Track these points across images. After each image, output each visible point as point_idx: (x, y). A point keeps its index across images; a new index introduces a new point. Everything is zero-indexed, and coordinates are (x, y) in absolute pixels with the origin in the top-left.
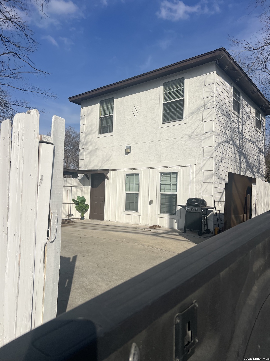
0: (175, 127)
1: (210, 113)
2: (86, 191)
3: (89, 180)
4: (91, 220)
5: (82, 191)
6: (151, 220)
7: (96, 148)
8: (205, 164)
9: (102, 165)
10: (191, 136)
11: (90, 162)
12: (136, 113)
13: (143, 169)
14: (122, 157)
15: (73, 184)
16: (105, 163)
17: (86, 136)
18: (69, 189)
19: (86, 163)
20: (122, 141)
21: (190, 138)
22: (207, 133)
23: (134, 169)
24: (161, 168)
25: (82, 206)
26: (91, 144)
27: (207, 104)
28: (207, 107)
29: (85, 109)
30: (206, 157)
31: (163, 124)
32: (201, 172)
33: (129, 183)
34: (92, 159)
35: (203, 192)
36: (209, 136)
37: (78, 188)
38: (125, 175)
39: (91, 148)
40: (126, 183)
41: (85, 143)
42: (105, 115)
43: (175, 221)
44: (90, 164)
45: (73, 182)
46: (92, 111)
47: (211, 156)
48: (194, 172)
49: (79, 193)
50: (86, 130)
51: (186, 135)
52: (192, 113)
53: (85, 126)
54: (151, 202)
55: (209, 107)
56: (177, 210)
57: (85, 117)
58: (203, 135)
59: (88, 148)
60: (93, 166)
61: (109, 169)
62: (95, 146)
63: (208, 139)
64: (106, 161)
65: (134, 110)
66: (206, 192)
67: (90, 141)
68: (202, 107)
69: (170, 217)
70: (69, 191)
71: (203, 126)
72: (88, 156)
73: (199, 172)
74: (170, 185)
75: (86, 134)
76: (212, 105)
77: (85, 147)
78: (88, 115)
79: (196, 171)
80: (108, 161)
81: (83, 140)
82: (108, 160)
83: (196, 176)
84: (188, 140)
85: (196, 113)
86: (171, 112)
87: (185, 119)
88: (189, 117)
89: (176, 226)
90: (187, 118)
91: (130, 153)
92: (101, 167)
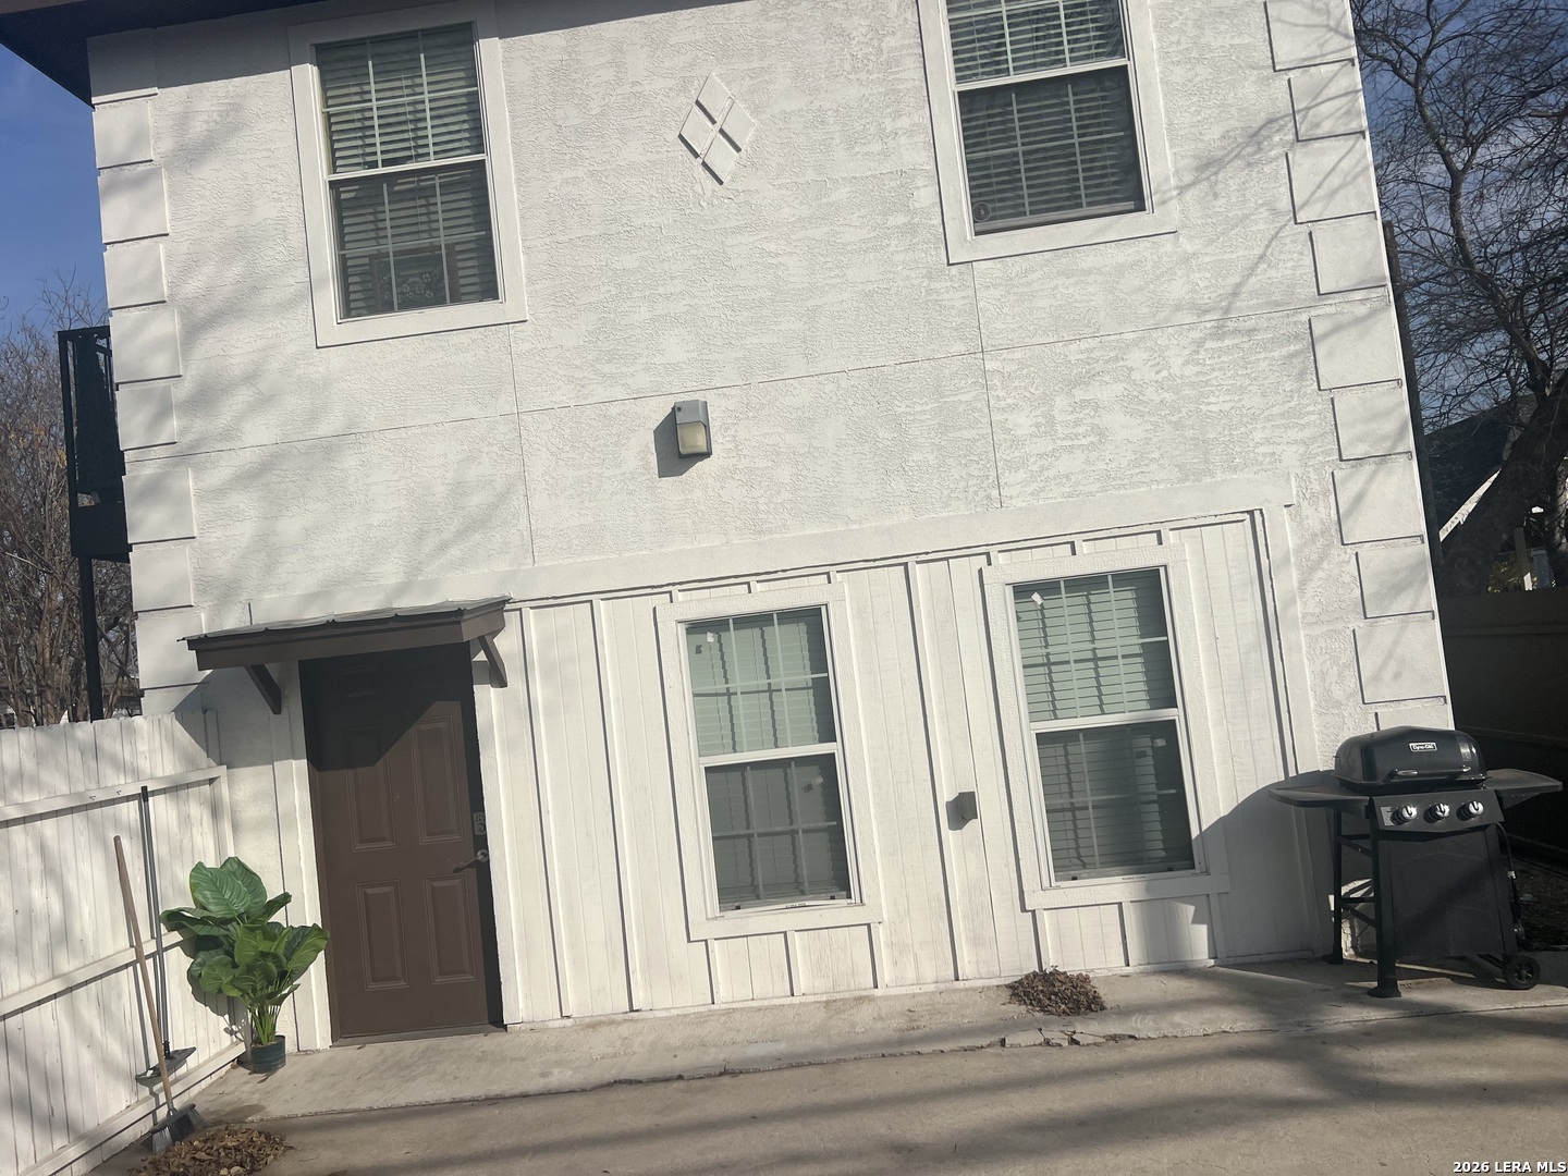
0: (1088, 259)
1: (1345, 165)
2: (250, 813)
3: (277, 710)
4: (349, 1053)
5: (215, 811)
6: (976, 941)
7: (326, 428)
8: (1359, 499)
9: (414, 568)
10: (1223, 317)
11: (268, 550)
12: (723, 159)
13: (848, 567)
14: (631, 493)
15: (144, 765)
16: (443, 547)
17: (194, 330)
18: (124, 817)
19: (222, 566)
20: (607, 369)
21: (1219, 332)
22: (1338, 298)
23: (768, 576)
24: (1010, 547)
25: (264, 955)
26: (265, 401)
27: (1308, 109)
28: (1317, 125)
29: (149, 107)
30: (1359, 451)
31: (977, 234)
32: (1337, 552)
33: (722, 687)
34: (290, 526)
35: (1376, 678)
36: (1362, 310)
37: (183, 793)
38: (682, 629)
39: (260, 433)
40: (695, 695)
41: (180, 391)
42: (386, 163)
43: (1189, 910)
44: (270, 568)
45: (142, 747)
46: (231, 123)
47: (1394, 445)
48: (1286, 559)
49: (198, 839)
50: (173, 285)
51: (1178, 308)
52: (1208, 166)
53: (162, 247)
54: (963, 809)
55: (1326, 127)
56: (1195, 833)
57: (156, 172)
58: (1314, 312)
59: (229, 434)
60: (307, 583)
61: (506, 601)
62: (314, 417)
63: (1354, 331)
64: (462, 533)
65: (703, 135)
66: (1397, 676)
67: (250, 378)
68: (1275, 126)
69: (1148, 890)
70: (125, 844)
71: (1301, 254)
72: (245, 502)
73: (1322, 557)
74: (1091, 665)
75: (187, 313)
76: (1348, 112)
77: (183, 431)
78: (191, 154)
79: (1299, 549)
80: (477, 537)
81: (159, 365)
82: (478, 523)
83: (1303, 583)
84: (1200, 343)
85: (1238, 163)
86: (1024, 153)
87: (1163, 202)
88: (1182, 189)
89: (1198, 942)
90: (1175, 193)
91: (707, 454)
92: (403, 589)
